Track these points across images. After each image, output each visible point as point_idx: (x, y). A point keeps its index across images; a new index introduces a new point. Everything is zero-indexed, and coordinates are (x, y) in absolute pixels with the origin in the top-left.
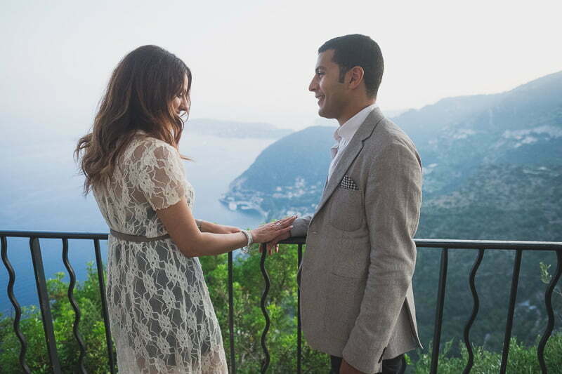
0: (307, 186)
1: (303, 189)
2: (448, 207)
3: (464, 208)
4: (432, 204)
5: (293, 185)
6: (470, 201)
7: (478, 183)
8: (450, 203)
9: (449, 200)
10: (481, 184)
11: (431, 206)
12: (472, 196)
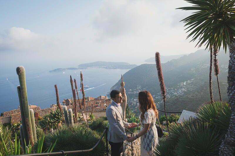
0: (142, 88)
1: (140, 90)
2: (193, 98)
3: (199, 98)
4: (187, 96)
5: (136, 88)
6: (201, 95)
7: (204, 88)
8: (194, 96)
9: (193, 95)
10: (206, 89)
11: (187, 97)
12: (202, 93)
